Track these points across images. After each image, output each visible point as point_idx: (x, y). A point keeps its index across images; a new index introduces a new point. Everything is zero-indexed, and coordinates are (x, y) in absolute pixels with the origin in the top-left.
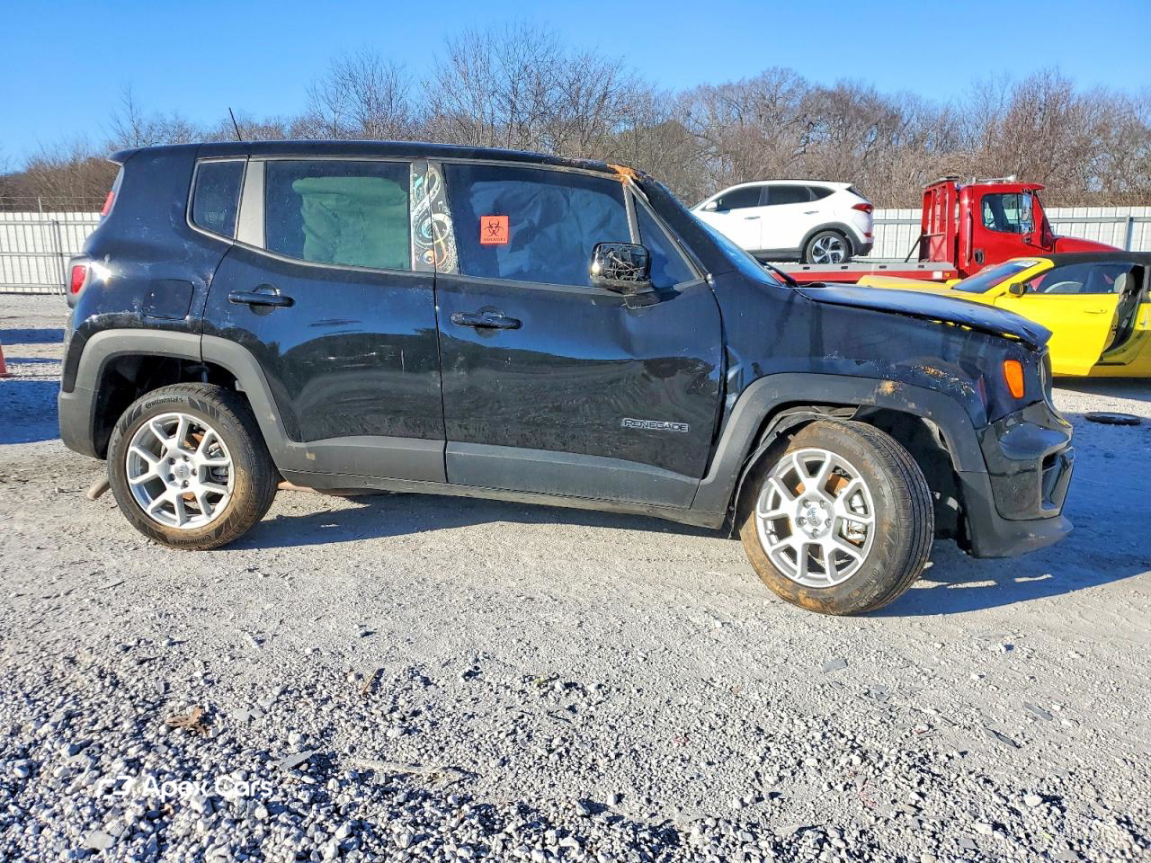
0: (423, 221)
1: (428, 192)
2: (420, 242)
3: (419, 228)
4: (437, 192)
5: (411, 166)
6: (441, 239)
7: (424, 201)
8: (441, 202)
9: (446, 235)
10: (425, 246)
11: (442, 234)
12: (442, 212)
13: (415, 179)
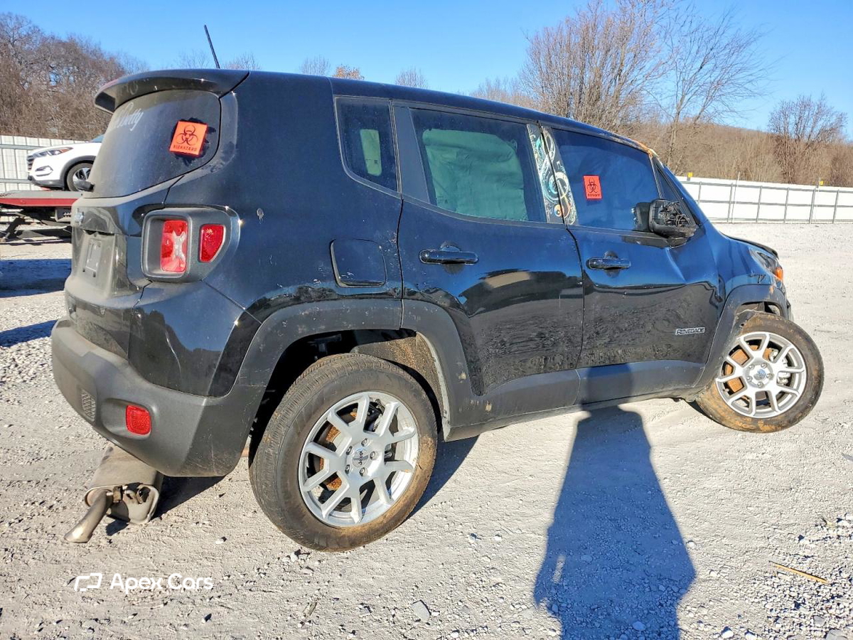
0: (549, 178)
1: (547, 153)
2: (550, 197)
3: (547, 184)
4: (554, 152)
5: (528, 126)
6: (564, 195)
7: (545, 161)
8: (558, 163)
9: (567, 191)
10: (554, 201)
11: (565, 191)
12: (561, 171)
13: (535, 140)
